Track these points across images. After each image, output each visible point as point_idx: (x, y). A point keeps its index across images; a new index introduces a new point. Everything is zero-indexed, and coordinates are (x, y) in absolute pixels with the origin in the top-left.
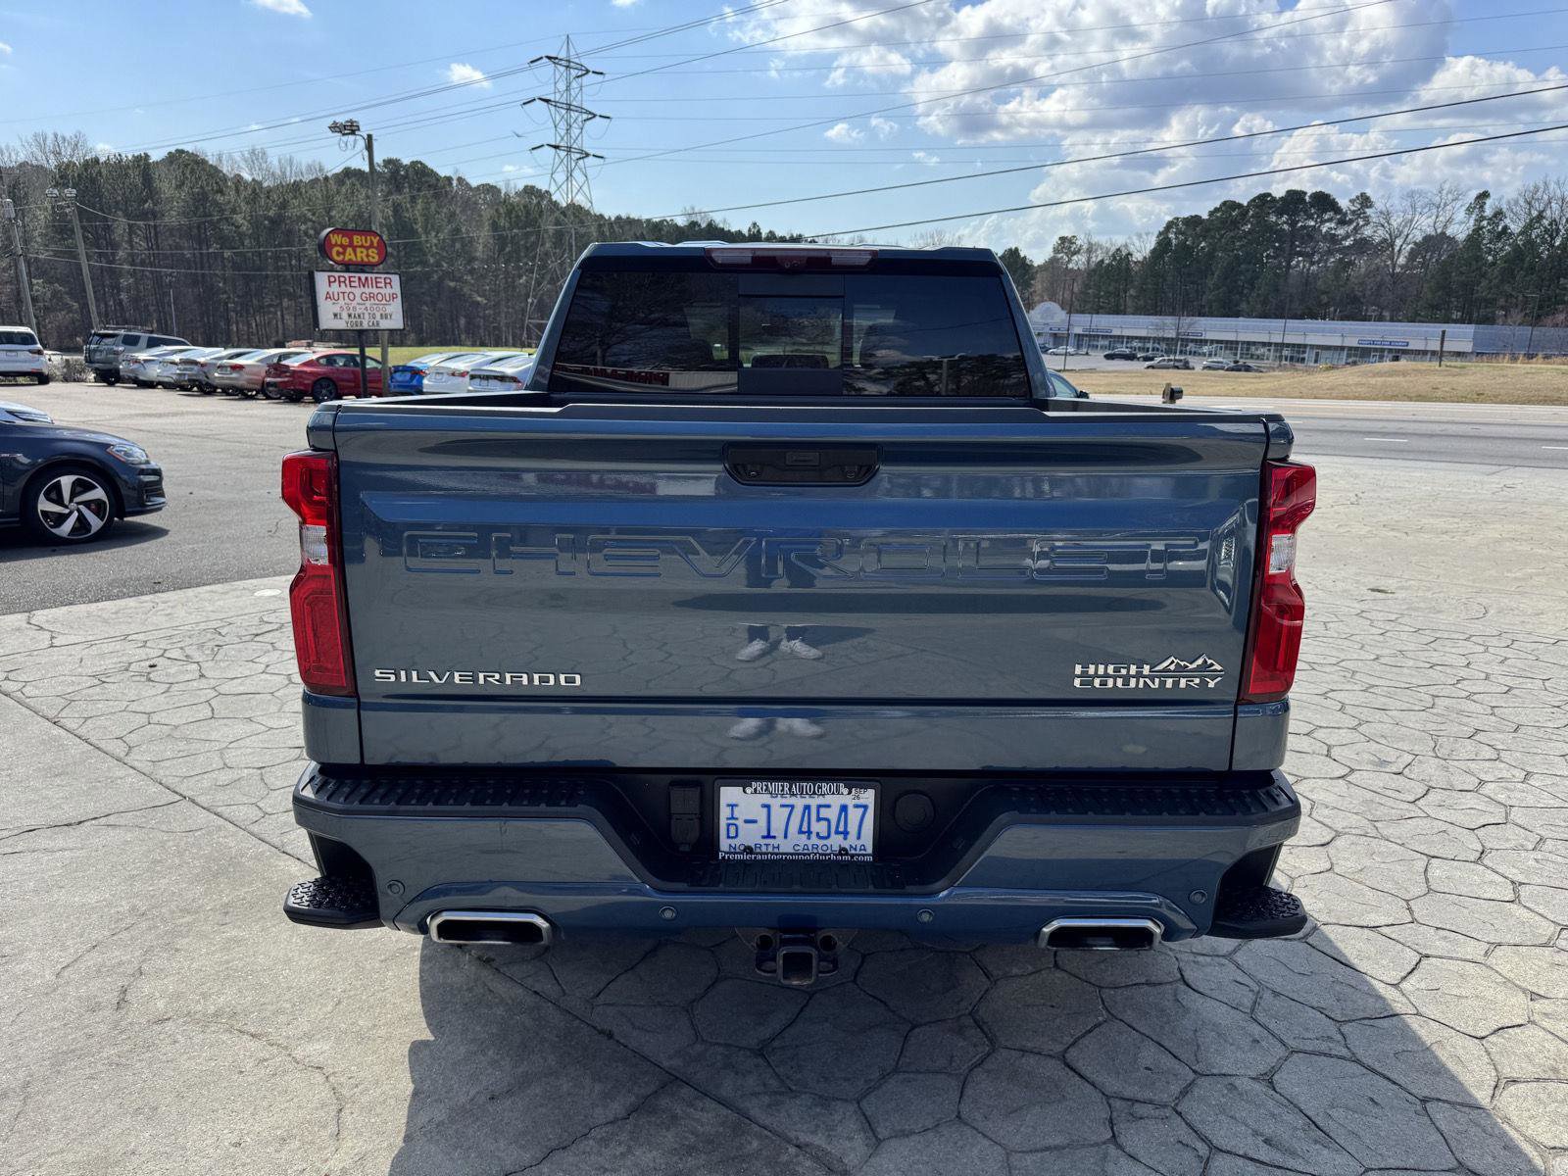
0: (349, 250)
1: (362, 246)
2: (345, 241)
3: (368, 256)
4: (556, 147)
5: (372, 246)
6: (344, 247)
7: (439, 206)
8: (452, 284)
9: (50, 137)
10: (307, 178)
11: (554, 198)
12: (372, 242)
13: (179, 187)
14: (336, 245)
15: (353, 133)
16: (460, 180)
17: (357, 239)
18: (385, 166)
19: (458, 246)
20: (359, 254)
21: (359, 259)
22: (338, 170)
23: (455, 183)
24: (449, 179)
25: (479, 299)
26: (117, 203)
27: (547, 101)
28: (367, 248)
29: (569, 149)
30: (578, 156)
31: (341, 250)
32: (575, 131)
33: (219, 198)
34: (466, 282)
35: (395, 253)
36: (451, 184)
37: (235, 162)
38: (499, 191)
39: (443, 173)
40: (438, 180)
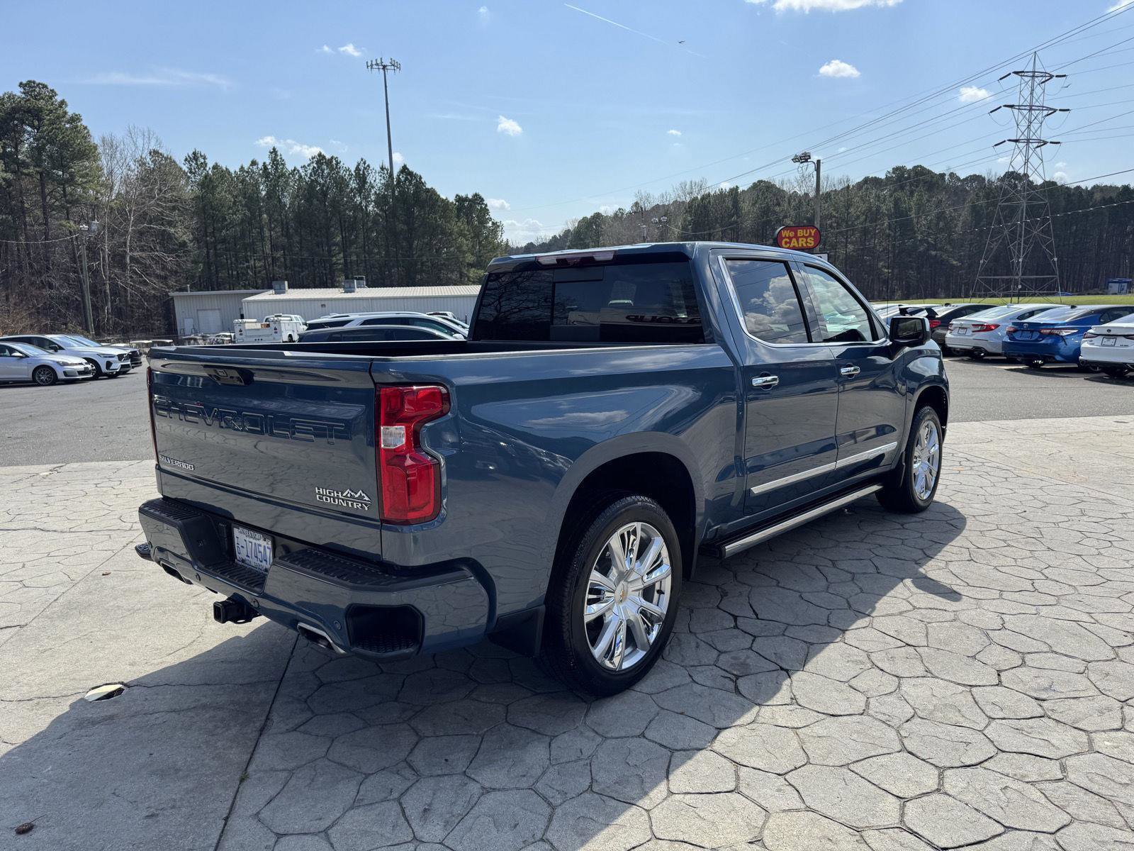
0: (794, 240)
1: (803, 236)
2: (792, 234)
3: (807, 242)
4: (1016, 141)
5: (810, 235)
6: (790, 238)
7: (930, 197)
8: (933, 253)
9: (688, 183)
10: (839, 188)
11: (1031, 179)
12: (810, 233)
13: (754, 205)
14: (786, 237)
15: (806, 161)
16: (952, 175)
17: (800, 233)
18: (894, 173)
19: (941, 224)
20: (800, 242)
21: (800, 245)
22: (860, 179)
23: (947, 177)
24: (942, 175)
25: (955, 262)
26: (716, 219)
27: (1012, 106)
28: (807, 238)
29: (1028, 141)
30: (1036, 145)
31: (788, 240)
32: (1035, 125)
33: (777, 209)
34: (946, 251)
35: (893, 234)
36: (944, 179)
37: (791, 183)
38: (984, 179)
39: (937, 170)
40: (932, 177)
